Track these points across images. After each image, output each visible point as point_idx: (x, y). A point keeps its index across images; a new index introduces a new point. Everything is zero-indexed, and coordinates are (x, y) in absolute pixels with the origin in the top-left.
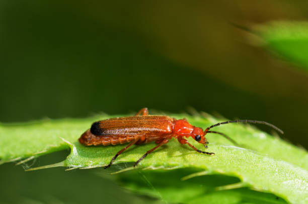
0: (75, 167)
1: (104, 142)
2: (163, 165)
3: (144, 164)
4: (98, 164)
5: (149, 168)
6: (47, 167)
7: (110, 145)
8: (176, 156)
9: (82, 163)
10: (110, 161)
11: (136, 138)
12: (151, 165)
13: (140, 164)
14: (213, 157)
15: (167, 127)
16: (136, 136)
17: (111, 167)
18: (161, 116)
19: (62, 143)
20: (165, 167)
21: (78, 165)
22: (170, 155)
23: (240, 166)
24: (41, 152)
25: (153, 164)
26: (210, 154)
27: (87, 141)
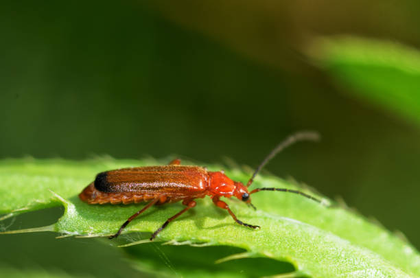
0: (70, 234)
1: (113, 200)
2: (190, 239)
3: (164, 237)
4: (100, 232)
5: (170, 242)
6: (30, 230)
7: (121, 205)
8: (208, 228)
9: (80, 230)
10: (117, 229)
11: (156, 196)
12: (173, 238)
13: (158, 235)
14: (258, 232)
15: (198, 183)
16: (157, 195)
17: (119, 237)
18: (192, 166)
19: (53, 199)
20: (193, 243)
21: (73, 231)
22: (199, 225)
23: (293, 247)
24: (23, 209)
25: (176, 237)
26: (254, 227)
27: (90, 198)
